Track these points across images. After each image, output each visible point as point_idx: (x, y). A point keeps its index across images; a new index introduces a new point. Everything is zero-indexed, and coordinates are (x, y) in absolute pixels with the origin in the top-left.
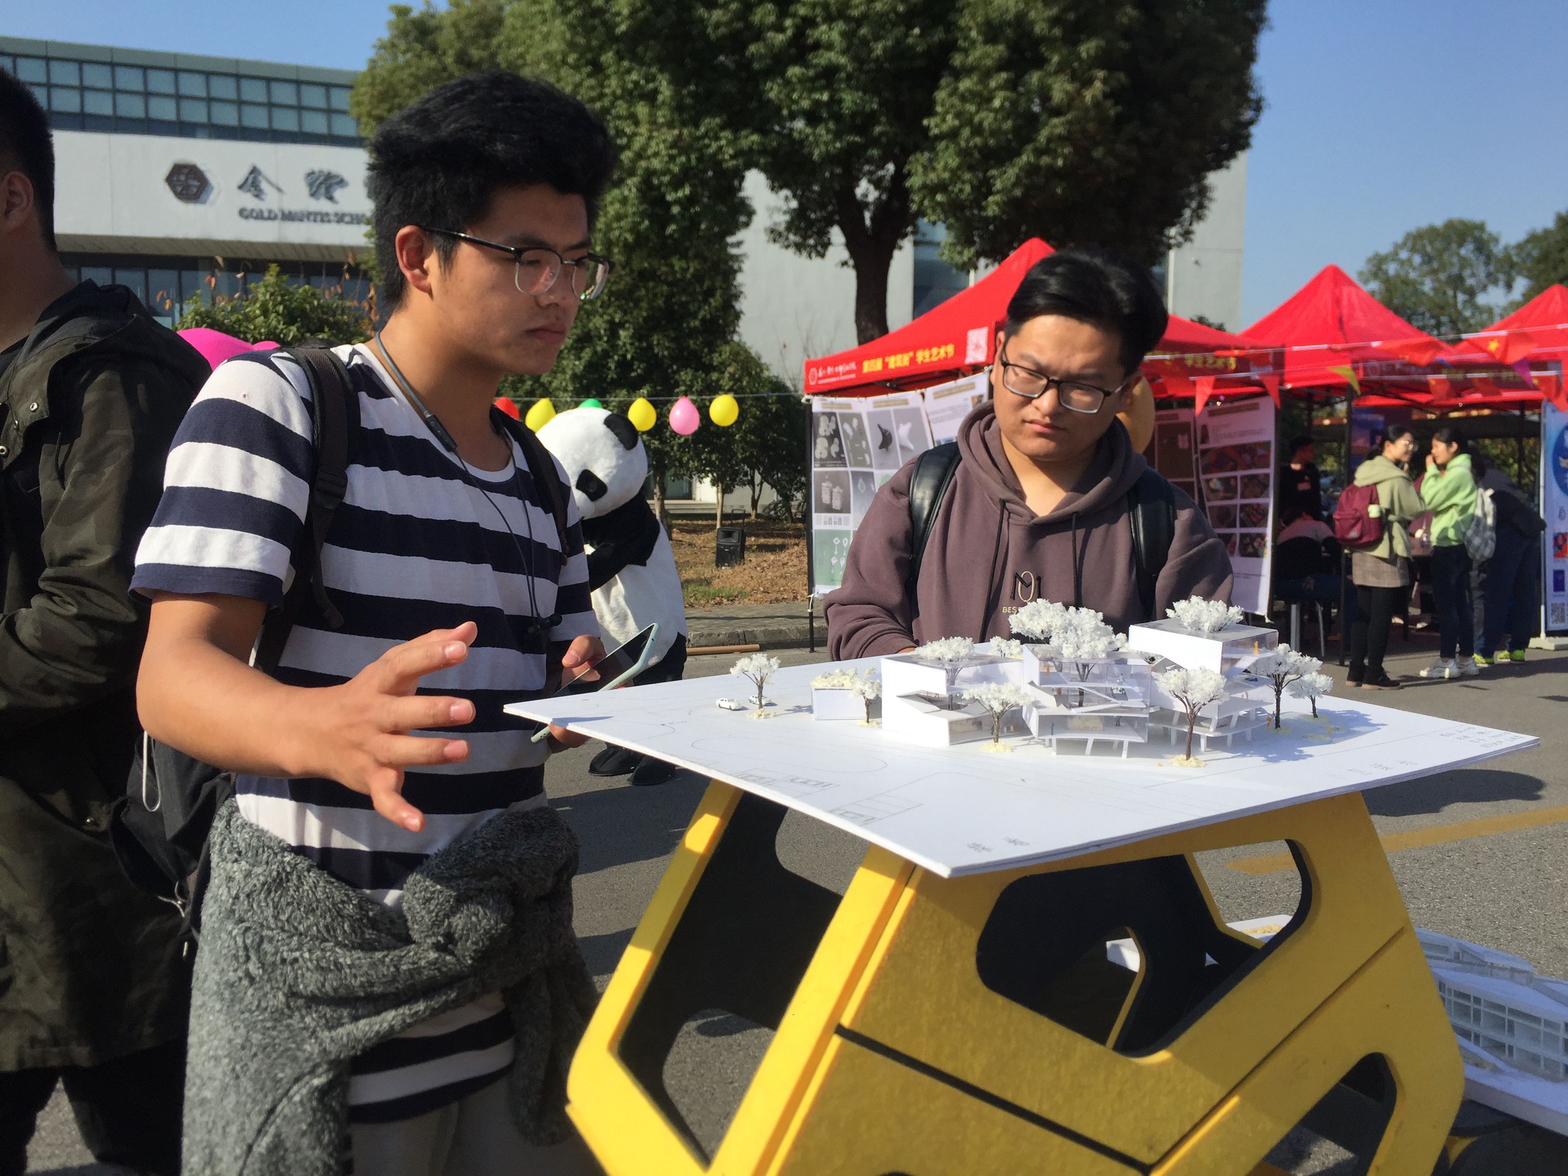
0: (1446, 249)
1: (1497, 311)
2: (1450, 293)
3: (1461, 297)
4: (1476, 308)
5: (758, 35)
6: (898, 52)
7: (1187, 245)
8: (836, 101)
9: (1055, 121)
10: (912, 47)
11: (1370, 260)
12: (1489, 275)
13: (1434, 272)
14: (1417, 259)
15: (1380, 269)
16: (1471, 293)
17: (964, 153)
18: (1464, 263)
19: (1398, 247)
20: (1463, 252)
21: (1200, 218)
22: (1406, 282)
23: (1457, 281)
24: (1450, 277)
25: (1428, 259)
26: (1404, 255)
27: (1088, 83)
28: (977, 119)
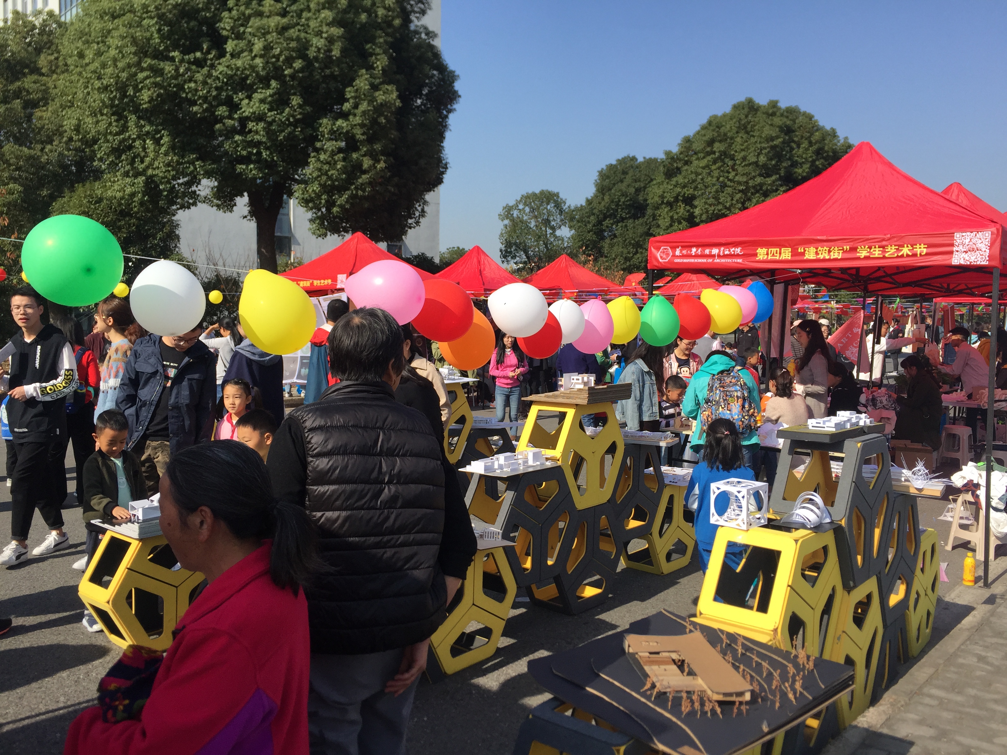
0: (541, 205)
1: (566, 239)
2: (544, 229)
3: (549, 231)
4: (556, 237)
5: (220, 120)
6: (291, 137)
7: (417, 228)
8: (259, 153)
9: (364, 176)
10: (296, 136)
11: (504, 208)
12: (562, 220)
13: (536, 217)
14: (527, 209)
15: (509, 213)
16: (553, 229)
17: (322, 186)
18: (550, 213)
19: (518, 202)
20: (549, 207)
21: (423, 216)
22: (522, 221)
23: (547, 222)
24: (543, 220)
25: (533, 210)
26: (521, 207)
27: (378, 161)
28: (330, 173)
